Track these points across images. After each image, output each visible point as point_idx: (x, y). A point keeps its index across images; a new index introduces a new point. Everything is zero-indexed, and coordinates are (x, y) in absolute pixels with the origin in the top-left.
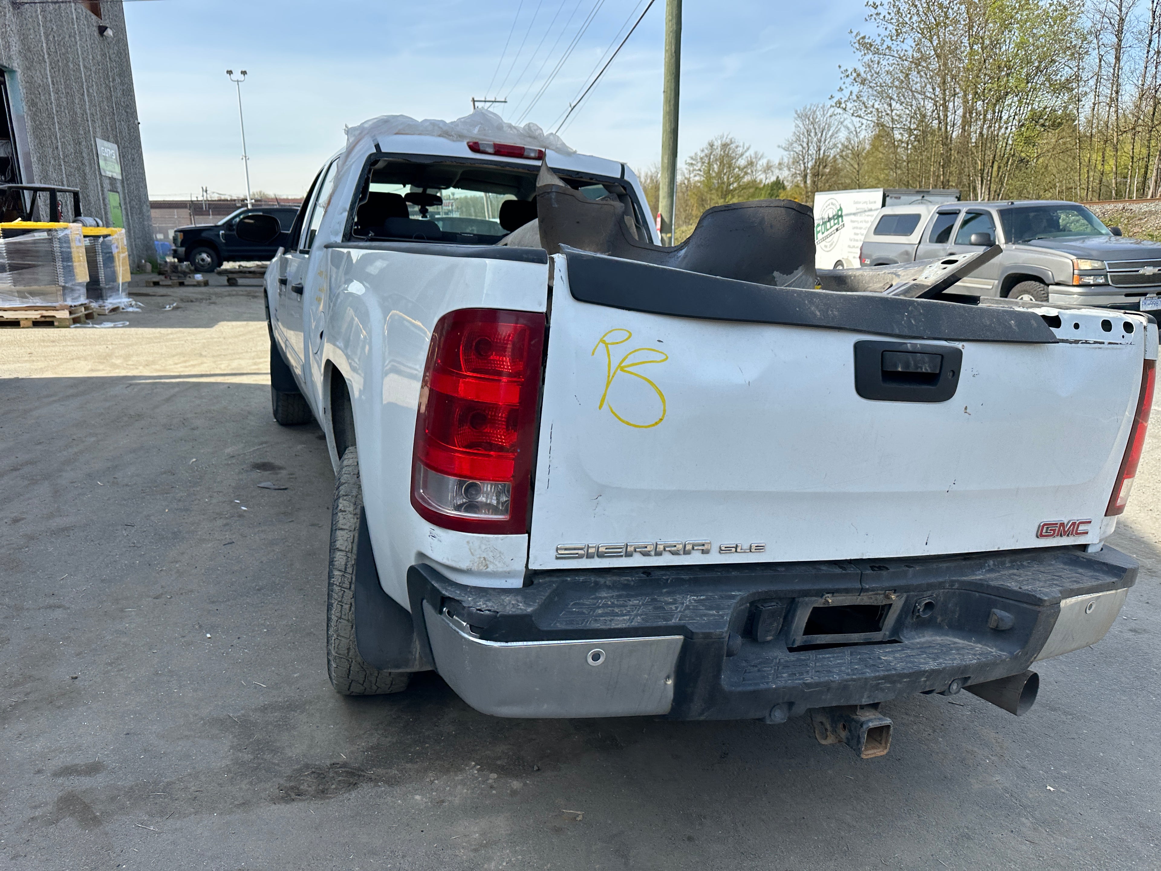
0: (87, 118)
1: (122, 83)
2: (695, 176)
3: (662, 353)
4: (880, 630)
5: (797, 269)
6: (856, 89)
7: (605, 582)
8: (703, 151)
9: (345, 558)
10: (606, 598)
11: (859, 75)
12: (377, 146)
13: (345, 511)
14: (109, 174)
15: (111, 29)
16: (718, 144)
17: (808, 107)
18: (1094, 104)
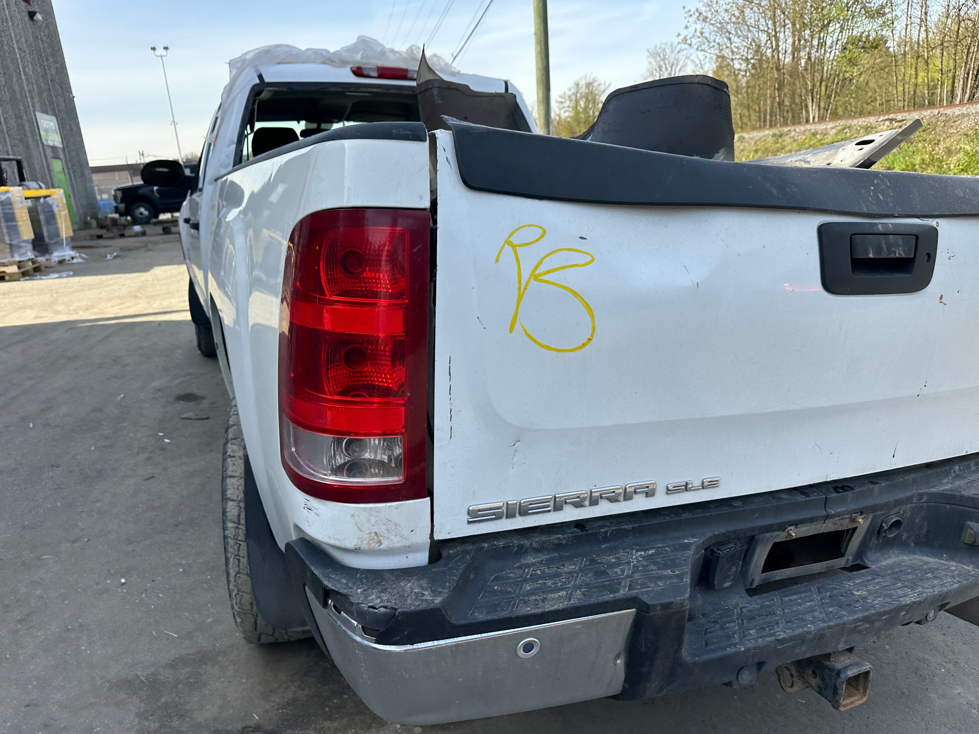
0: (25, 95)
1: (55, 62)
2: (565, 112)
3: (586, 253)
4: (842, 555)
5: (718, 152)
6: (699, 26)
7: (531, 544)
8: (570, 90)
9: (238, 508)
10: (534, 564)
11: (700, 14)
12: (260, 77)
13: (234, 457)
14: (51, 143)
15: (40, 13)
16: (582, 83)
17: (659, 46)
18: (907, 25)
